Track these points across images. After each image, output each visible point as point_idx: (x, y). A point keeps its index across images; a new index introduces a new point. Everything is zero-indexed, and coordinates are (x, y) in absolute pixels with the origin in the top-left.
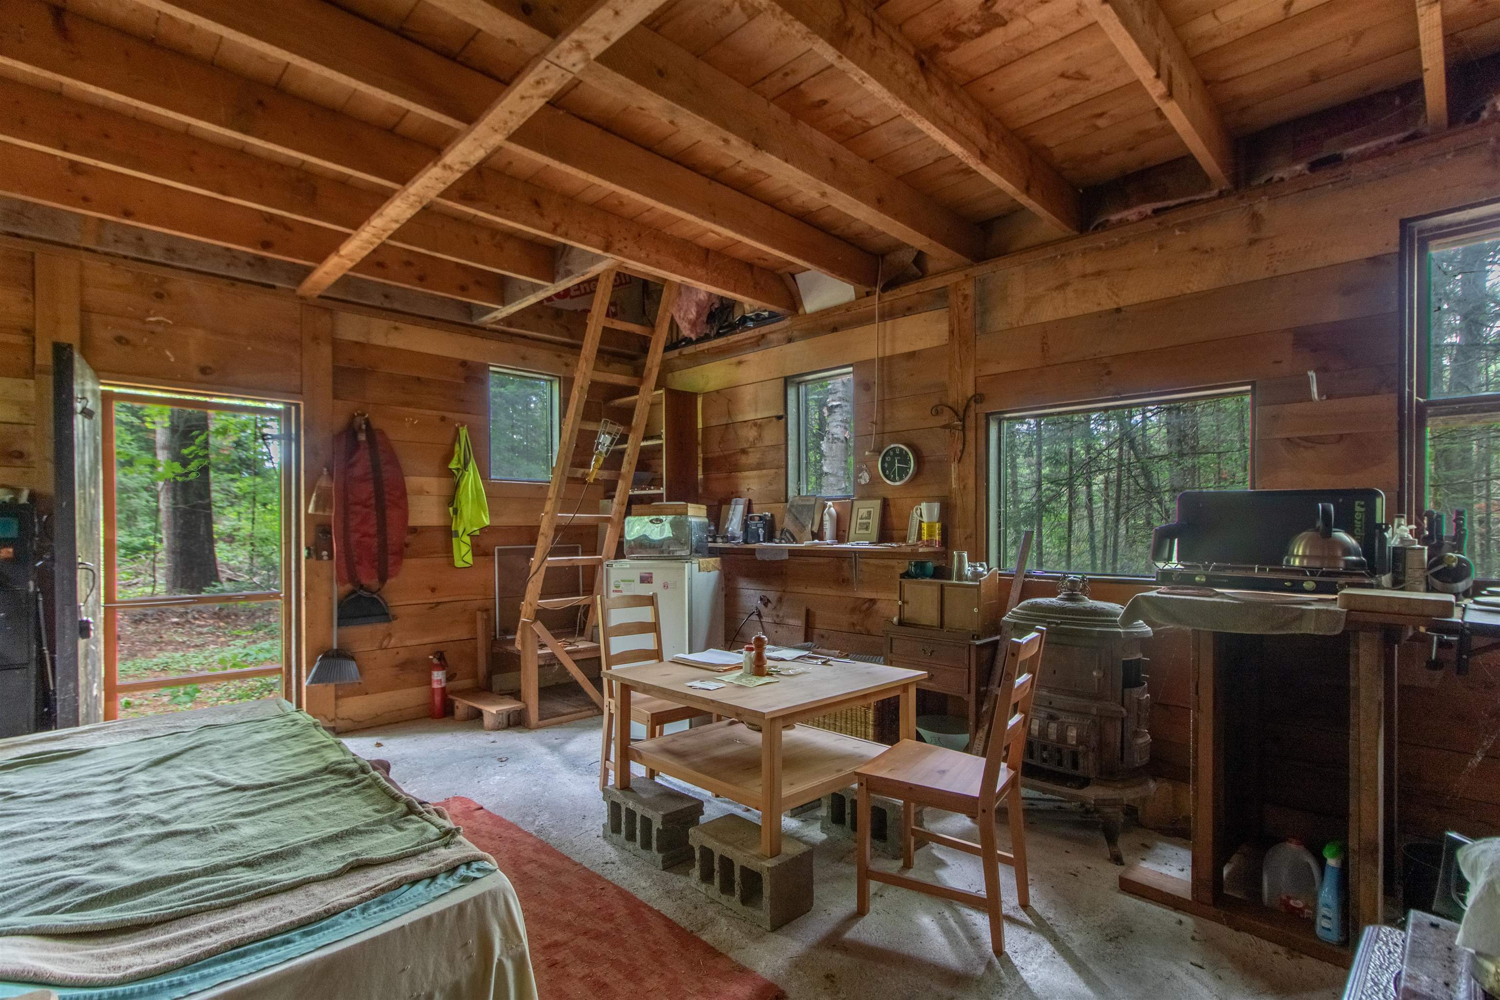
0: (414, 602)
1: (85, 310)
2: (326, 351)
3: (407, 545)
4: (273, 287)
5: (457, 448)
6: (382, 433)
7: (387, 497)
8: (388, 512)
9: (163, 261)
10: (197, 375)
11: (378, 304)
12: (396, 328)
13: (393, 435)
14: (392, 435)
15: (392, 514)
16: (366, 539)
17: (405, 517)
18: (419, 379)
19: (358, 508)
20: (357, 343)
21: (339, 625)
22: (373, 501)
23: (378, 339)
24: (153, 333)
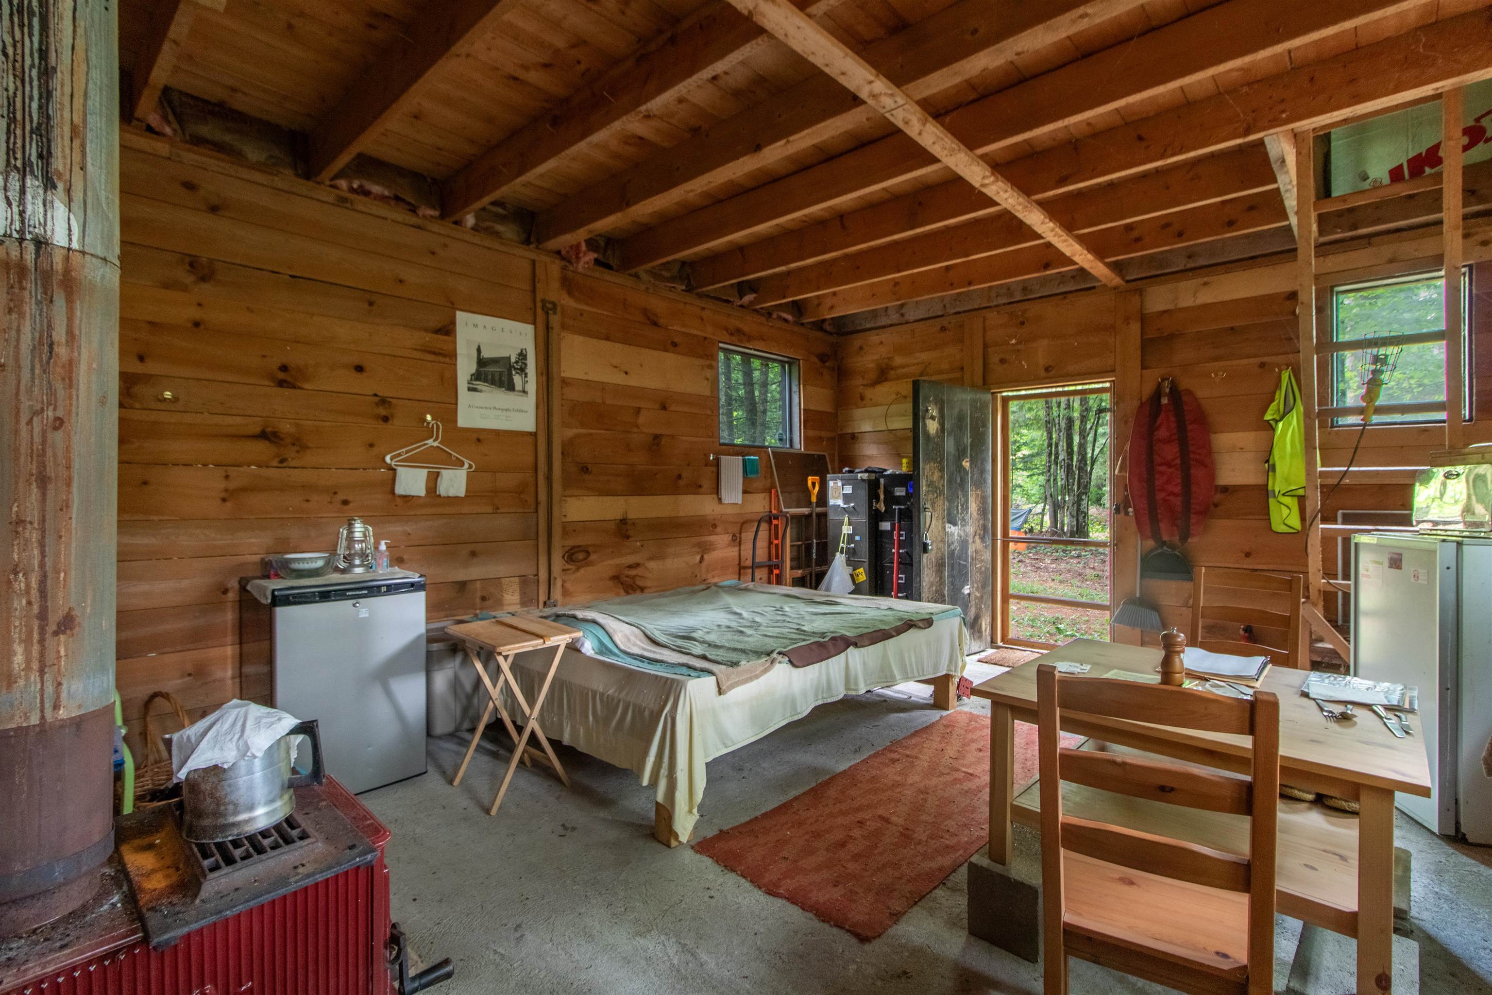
0: (1223, 565)
1: (985, 346)
2: (1135, 328)
3: (1216, 505)
4: (1094, 288)
5: (1277, 396)
6: (1190, 392)
7: (1192, 456)
8: (1192, 471)
9: (1021, 298)
10: (1043, 373)
11: (1181, 267)
12: (1205, 284)
13: (1203, 393)
14: (1200, 394)
15: (1197, 473)
16: (1171, 498)
17: (1212, 476)
18: (1232, 328)
19: (1162, 468)
20: (1165, 312)
21: (1142, 577)
22: (1178, 461)
23: (1186, 301)
24: (1018, 351)
